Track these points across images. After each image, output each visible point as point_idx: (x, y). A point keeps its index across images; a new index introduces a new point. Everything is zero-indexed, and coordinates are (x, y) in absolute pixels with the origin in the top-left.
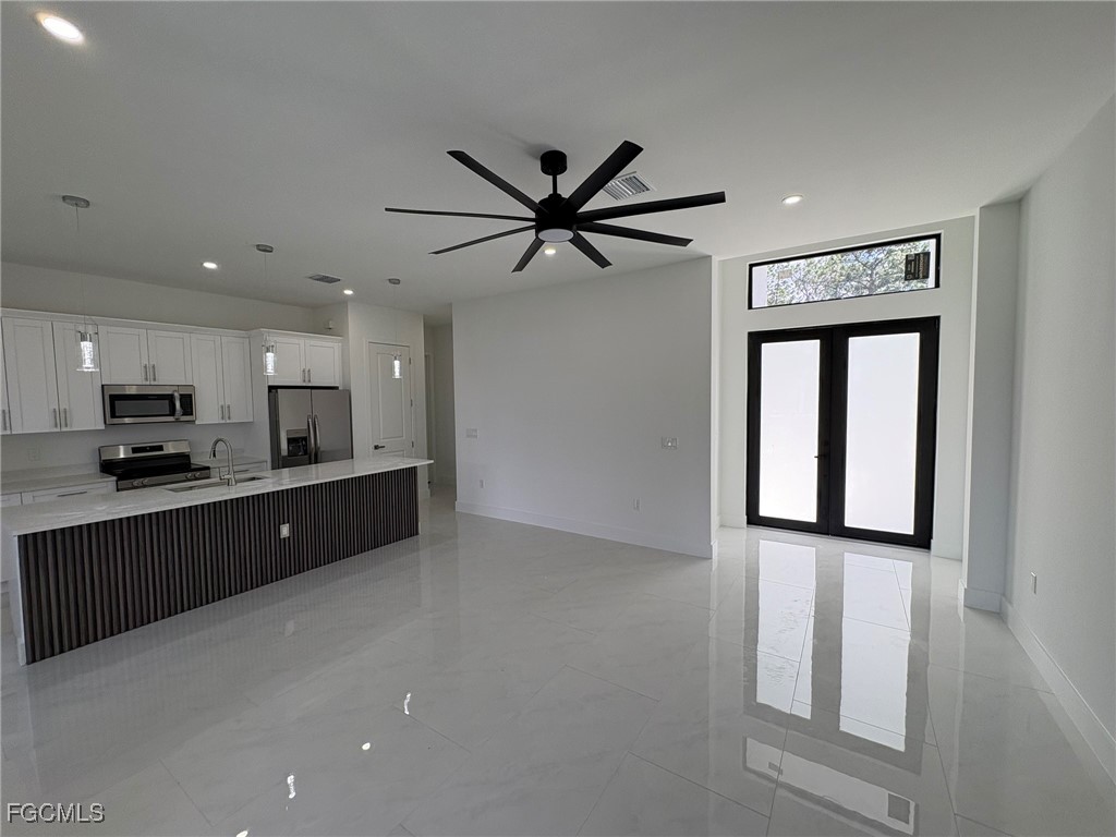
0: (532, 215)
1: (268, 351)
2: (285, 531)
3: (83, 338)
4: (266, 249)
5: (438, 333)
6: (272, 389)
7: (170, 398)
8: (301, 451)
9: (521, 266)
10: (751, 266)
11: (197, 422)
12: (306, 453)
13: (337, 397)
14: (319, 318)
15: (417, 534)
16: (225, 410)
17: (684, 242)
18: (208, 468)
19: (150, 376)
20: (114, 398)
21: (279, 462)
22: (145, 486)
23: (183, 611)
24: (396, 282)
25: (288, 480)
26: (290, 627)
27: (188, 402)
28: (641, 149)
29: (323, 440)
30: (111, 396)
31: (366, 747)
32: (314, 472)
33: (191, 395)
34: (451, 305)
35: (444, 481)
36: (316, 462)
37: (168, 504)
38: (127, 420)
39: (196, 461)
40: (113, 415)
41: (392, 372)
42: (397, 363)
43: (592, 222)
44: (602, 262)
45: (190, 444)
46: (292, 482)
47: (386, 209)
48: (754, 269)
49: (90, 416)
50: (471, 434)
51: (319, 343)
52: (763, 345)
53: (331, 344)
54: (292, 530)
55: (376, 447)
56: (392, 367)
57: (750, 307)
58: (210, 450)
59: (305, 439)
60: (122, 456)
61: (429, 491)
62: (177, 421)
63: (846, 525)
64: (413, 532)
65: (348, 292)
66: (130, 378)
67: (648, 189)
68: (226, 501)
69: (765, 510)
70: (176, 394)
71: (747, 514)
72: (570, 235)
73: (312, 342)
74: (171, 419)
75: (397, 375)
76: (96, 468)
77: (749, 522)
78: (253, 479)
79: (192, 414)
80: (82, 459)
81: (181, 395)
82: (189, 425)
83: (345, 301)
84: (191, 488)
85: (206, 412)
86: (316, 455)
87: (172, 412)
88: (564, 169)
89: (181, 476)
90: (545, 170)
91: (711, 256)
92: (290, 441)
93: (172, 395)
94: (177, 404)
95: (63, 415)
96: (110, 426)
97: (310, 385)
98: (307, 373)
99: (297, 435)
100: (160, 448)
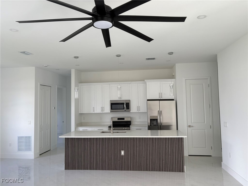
2: (123, 153)
7: (123, 104)
11: (131, 112)
12: (157, 125)
16: (138, 108)
20: (112, 104)
27: (128, 105)
33: (129, 103)
34: (217, 55)
45: (130, 118)
51: (165, 82)
53: (170, 82)
54: (125, 153)
59: (156, 119)
62: (125, 111)
73: (163, 83)
74: (123, 110)
79: (129, 109)
81: (126, 103)
82: (128, 112)
85: (133, 108)
87: (124, 108)
92: (151, 120)
93: (124, 103)
94: (125, 106)
95: (103, 109)
96: (111, 112)
97: (161, 99)
98: (161, 94)
99: (154, 118)
100: (124, 119)
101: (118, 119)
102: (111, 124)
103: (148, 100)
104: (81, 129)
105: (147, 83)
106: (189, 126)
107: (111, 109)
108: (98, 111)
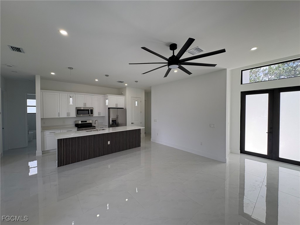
0: (167, 62)
1: (107, 99)
2: (109, 143)
3: (71, 97)
4: (107, 76)
5: (148, 94)
6: (109, 108)
7: (88, 110)
8: (114, 123)
9: (166, 76)
10: (242, 71)
11: (94, 116)
12: (116, 124)
13: (123, 110)
14: (120, 91)
15: (140, 146)
16: (99, 113)
17: (214, 65)
18: (95, 127)
19: (85, 105)
20: (78, 110)
21: (110, 126)
22: (82, 130)
23: (87, 159)
24: (136, 82)
25: (111, 130)
26: (109, 166)
27: (92, 111)
28: (195, 40)
29: (120, 121)
30: (77, 110)
31: (127, 200)
32: (117, 129)
34: (151, 87)
35: (148, 133)
36: (118, 126)
37: (85, 134)
38: (82, 115)
39: (93, 125)
40: (78, 114)
41: (135, 104)
42: (136, 102)
43: (184, 62)
44: (189, 73)
45: (92, 121)
46: (112, 131)
47: (129, 64)
48: (243, 72)
49: (73, 114)
50: (155, 121)
51: (120, 97)
52: (246, 96)
53: (122, 98)
54: (110, 143)
55: (132, 123)
56: (135, 103)
57: (242, 84)
58: (94, 122)
59: (115, 120)
60: (80, 123)
61: (145, 135)
62: (90, 115)
63: (280, 157)
64: (139, 146)
65: (126, 85)
66: (81, 106)
67: (203, 51)
68: (97, 135)
69: (247, 149)
70: (90, 109)
71: (240, 150)
72: (178, 66)
73: (118, 97)
74: (88, 115)
75: (136, 105)
76: (74, 125)
77: (241, 152)
78: (103, 130)
79: (92, 114)
80: (72, 123)
82: (92, 117)
83: (125, 87)
84: (91, 131)
85: (95, 114)
86: (118, 125)
87: (89, 114)
88: (176, 48)
89: (90, 128)
90: (171, 49)
91: (226, 69)
92: (112, 121)
96: (77, 116)
97: (117, 107)
98: (117, 105)
100: (86, 122)
101: (82, 122)
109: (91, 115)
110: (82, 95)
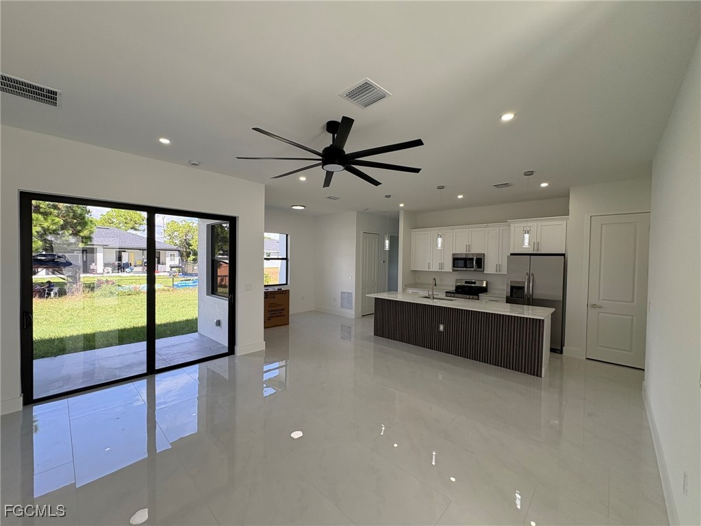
2: (441, 328)
11: (485, 272)
12: (523, 297)
16: (498, 267)
19: (468, 250)
20: (456, 259)
27: (480, 262)
33: (481, 259)
34: (651, 162)
45: (486, 283)
49: (448, 267)
51: (549, 223)
54: (444, 328)
59: (523, 288)
66: (461, 250)
70: (475, 258)
79: (481, 268)
81: (477, 259)
82: (481, 273)
85: (490, 267)
87: (474, 267)
92: (512, 287)
93: (473, 259)
94: (474, 263)
95: (441, 265)
96: (454, 271)
98: (537, 245)
99: (517, 285)
100: (474, 283)
101: (466, 282)
102: (453, 289)
103: (512, 254)
104: (410, 291)
105: (512, 226)
106: (594, 306)
107: (454, 266)
108: (435, 268)
109: (478, 269)
110: (464, 230)
